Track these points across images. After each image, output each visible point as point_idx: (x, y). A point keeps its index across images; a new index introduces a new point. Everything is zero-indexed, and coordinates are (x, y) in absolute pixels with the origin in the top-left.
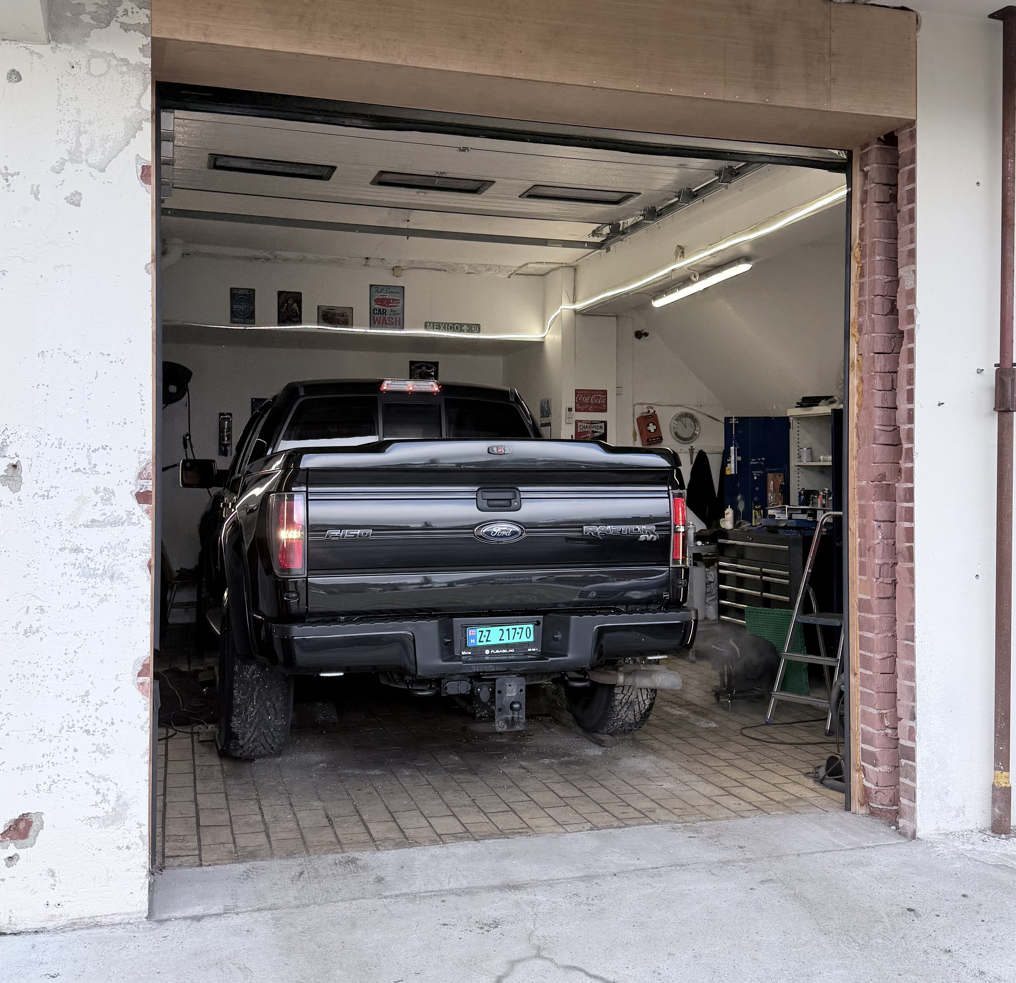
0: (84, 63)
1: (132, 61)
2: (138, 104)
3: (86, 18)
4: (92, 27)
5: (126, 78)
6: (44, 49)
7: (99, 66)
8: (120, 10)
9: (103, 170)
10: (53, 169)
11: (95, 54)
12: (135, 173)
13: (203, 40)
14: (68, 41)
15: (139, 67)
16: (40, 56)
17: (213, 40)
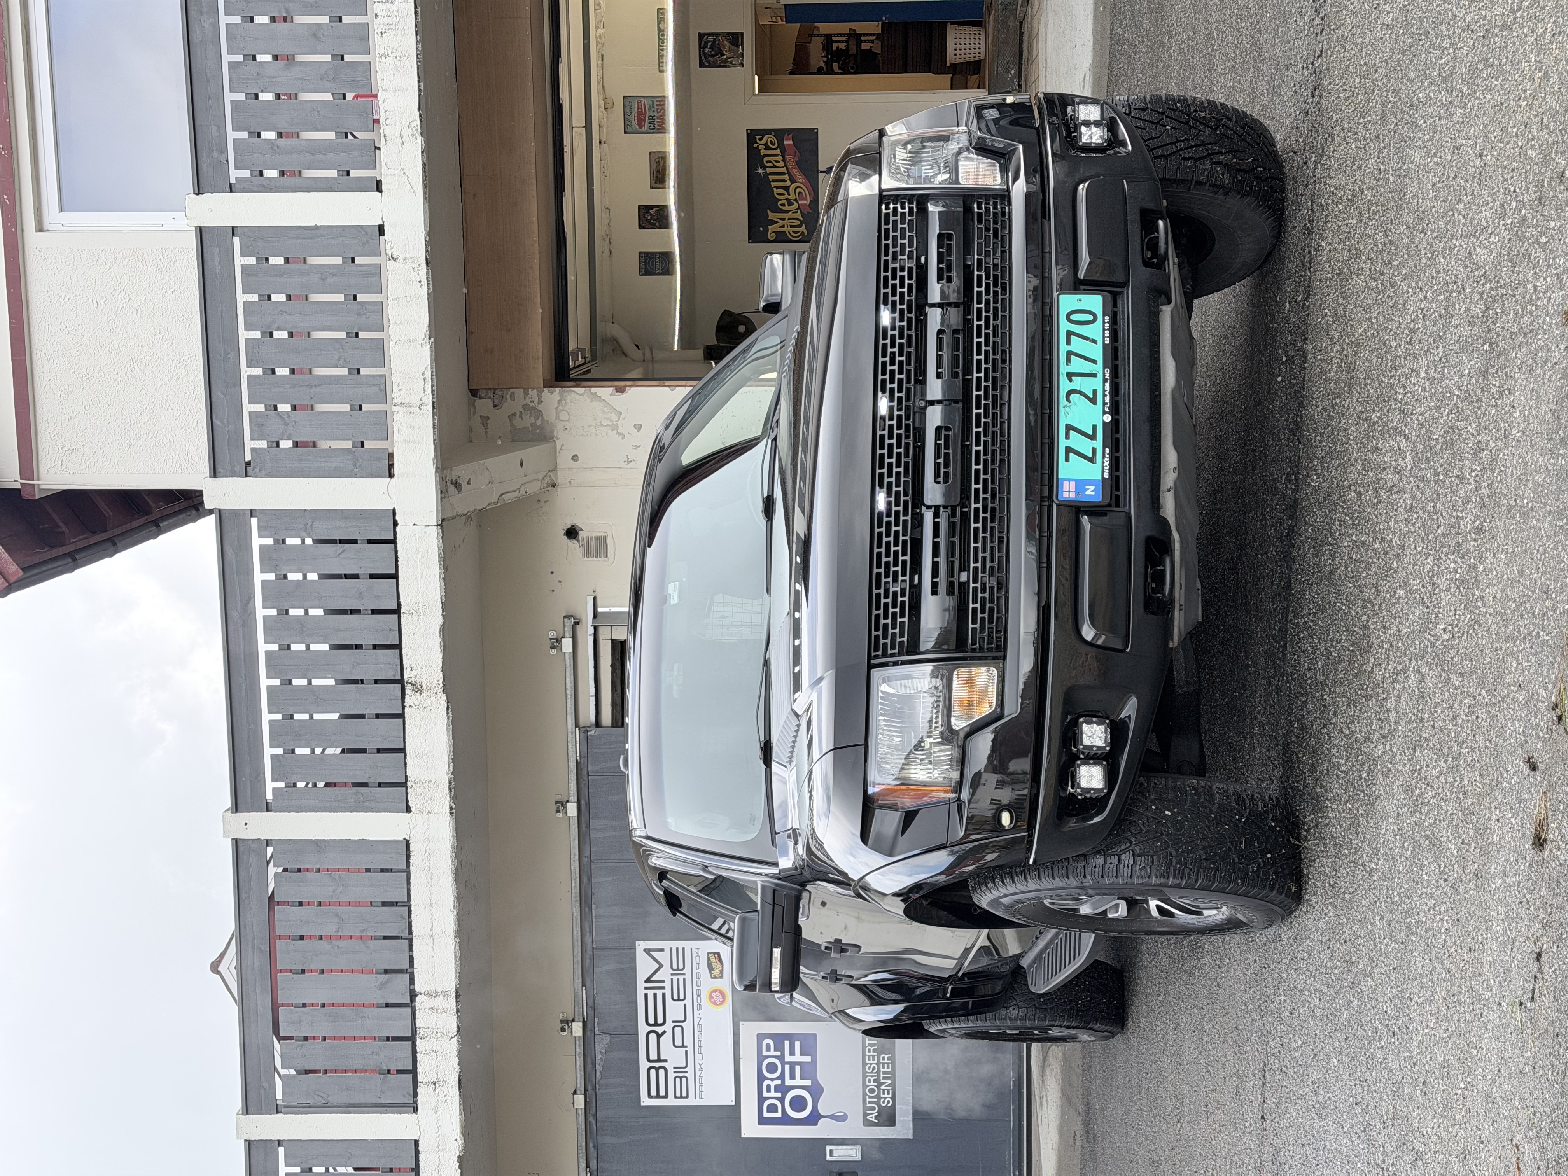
0: (563, 423)
1: (559, 398)
2: (582, 395)
3: (539, 422)
4: (543, 419)
5: (568, 401)
6: (559, 444)
7: (563, 416)
8: (531, 405)
9: (621, 413)
10: (623, 438)
11: (557, 418)
12: (620, 396)
13: (541, 360)
14: (552, 432)
15: (561, 395)
16: (563, 445)
17: (540, 354)
